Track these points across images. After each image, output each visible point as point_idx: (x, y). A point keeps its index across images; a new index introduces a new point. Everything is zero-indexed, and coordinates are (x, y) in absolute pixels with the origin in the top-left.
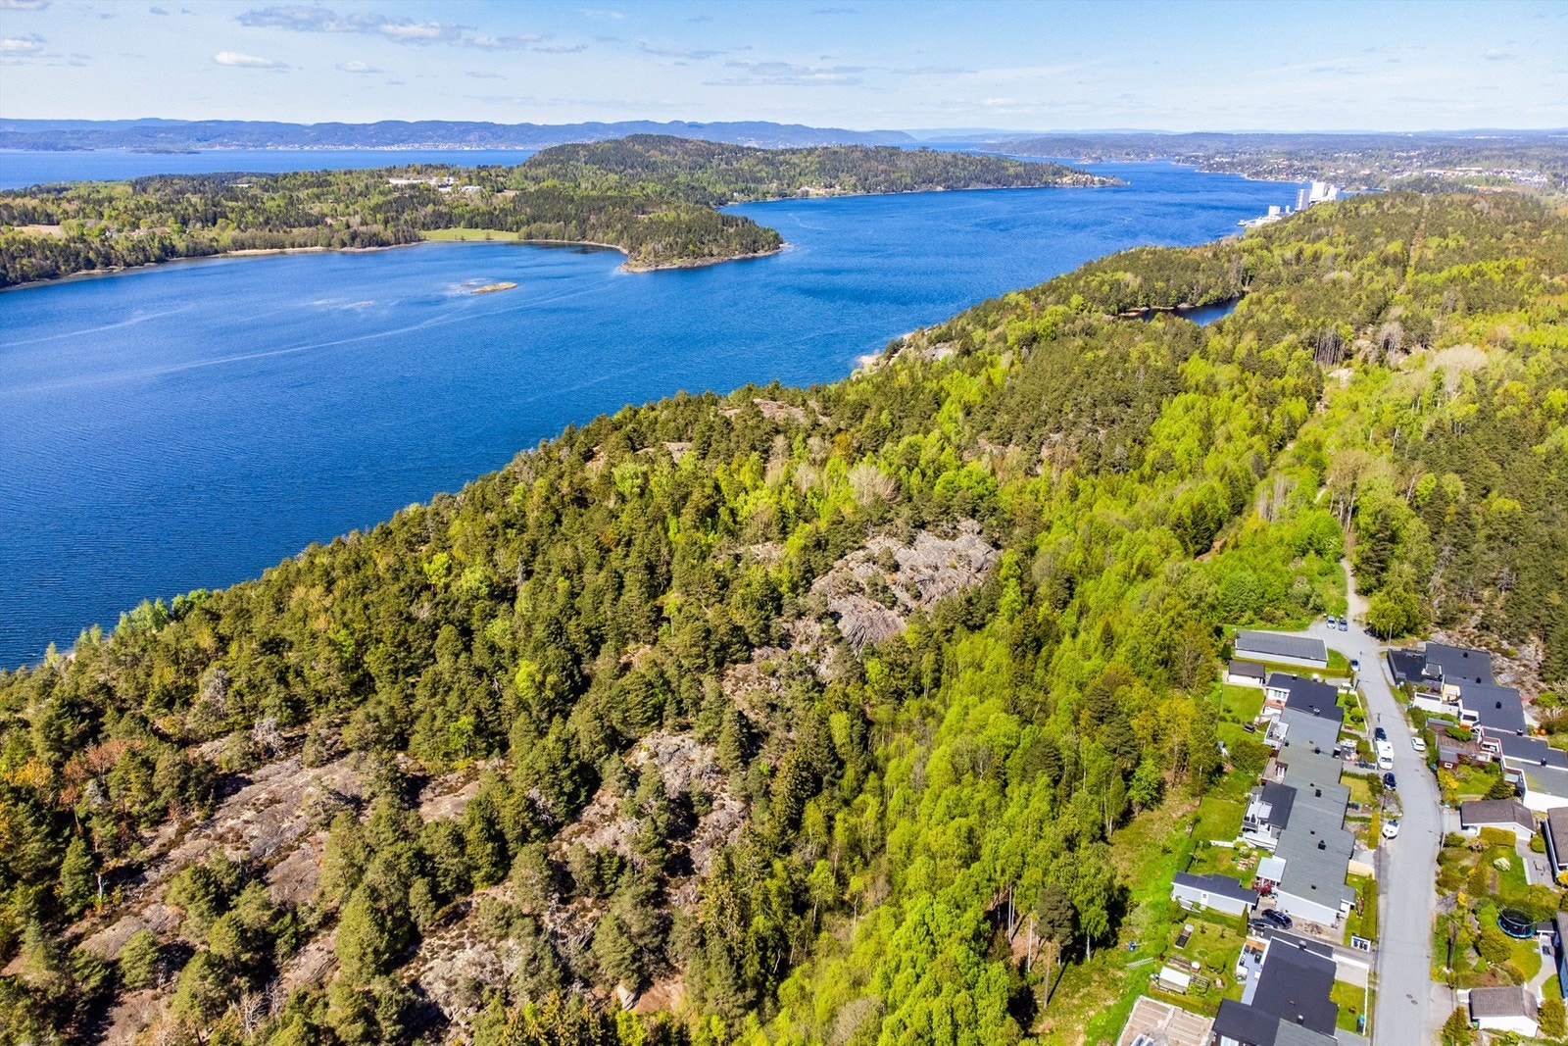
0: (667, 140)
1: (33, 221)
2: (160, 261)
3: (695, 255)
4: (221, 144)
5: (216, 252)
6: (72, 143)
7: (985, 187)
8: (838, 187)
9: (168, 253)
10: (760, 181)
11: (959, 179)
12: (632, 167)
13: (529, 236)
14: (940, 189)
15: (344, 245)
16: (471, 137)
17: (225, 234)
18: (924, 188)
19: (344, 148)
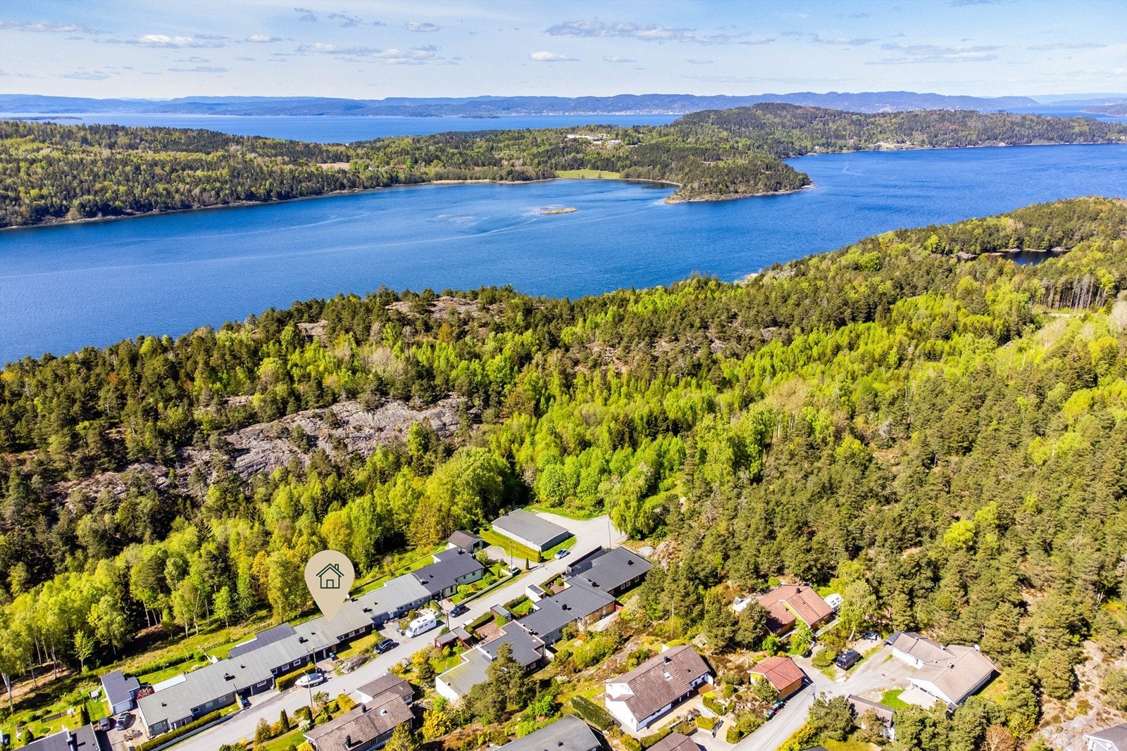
0: (784, 107)
1: (340, 160)
2: (386, 185)
3: (721, 192)
4: (516, 112)
5: (424, 181)
6: (433, 112)
7: (1046, 143)
8: (908, 143)
9: (393, 180)
10: (843, 137)
11: (1023, 137)
12: (747, 126)
13: (627, 176)
14: (1002, 144)
15: (502, 178)
16: (676, 106)
17: (433, 170)
18: (987, 143)
19: (591, 113)
